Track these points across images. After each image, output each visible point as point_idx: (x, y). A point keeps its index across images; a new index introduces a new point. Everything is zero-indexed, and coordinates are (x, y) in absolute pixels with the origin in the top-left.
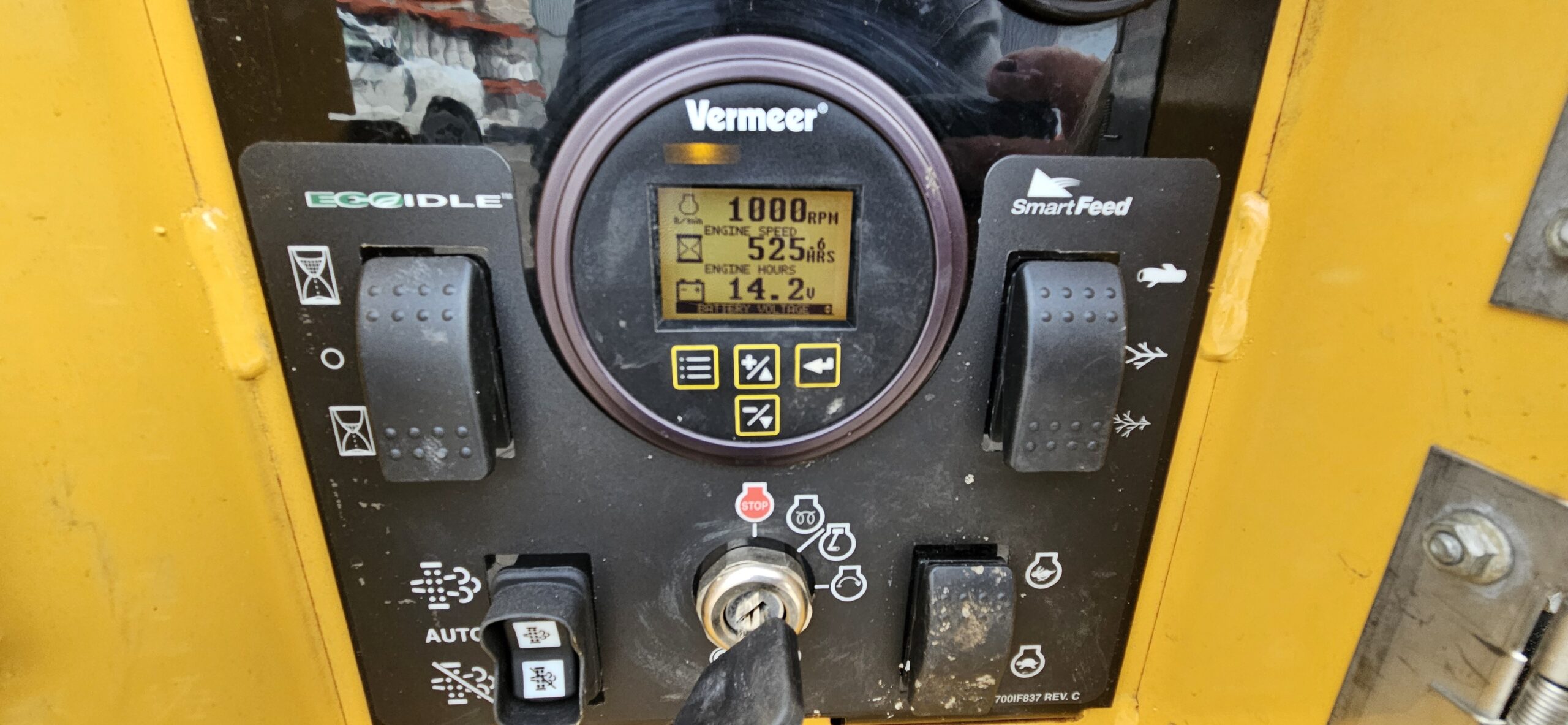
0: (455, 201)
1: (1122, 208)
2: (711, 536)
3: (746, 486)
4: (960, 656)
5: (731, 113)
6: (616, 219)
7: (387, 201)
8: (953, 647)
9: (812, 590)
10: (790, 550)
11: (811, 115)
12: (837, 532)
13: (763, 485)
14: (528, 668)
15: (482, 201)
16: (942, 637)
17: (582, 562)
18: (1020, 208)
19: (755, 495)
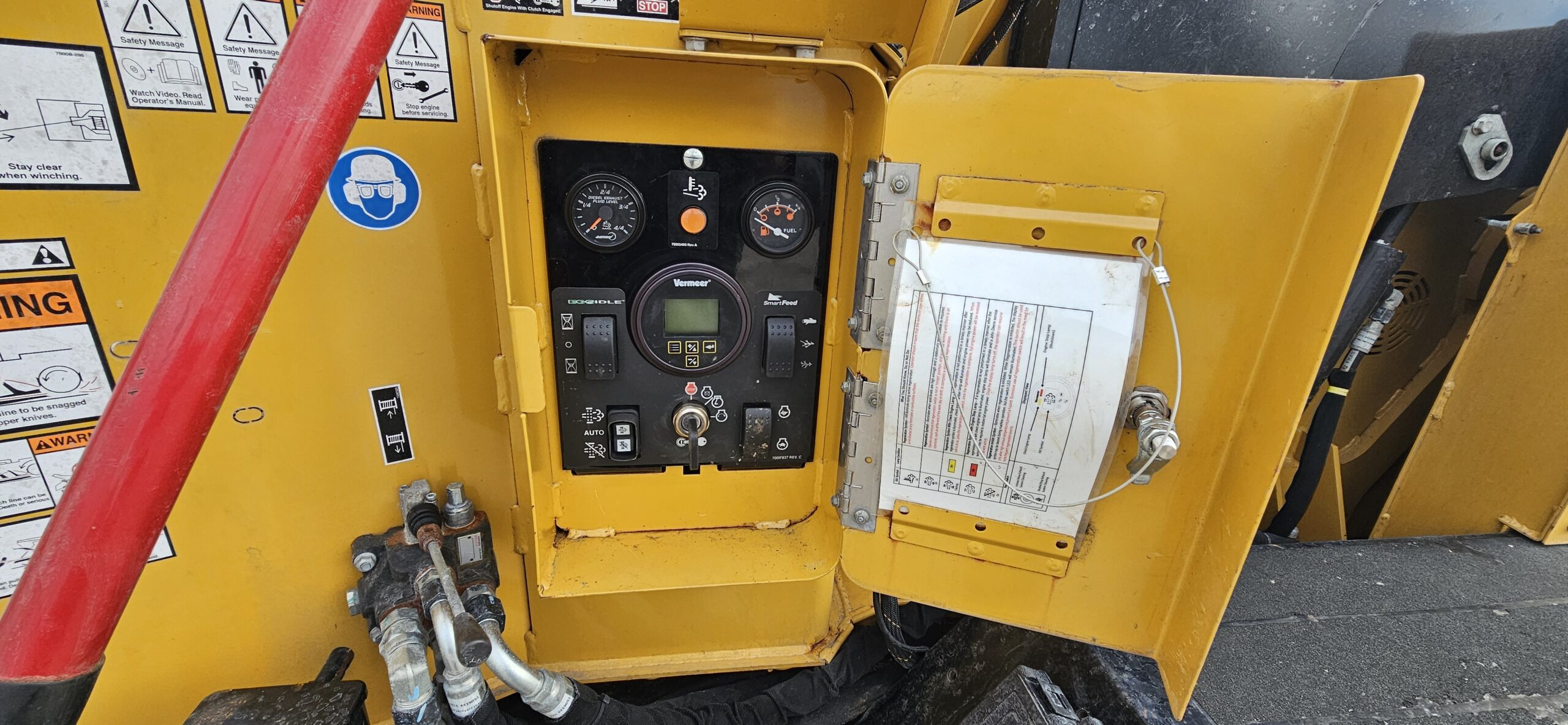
0: (609, 302)
1: (795, 303)
2: (678, 399)
3: (688, 383)
4: (755, 436)
5: (686, 282)
6: (654, 308)
7: (591, 302)
8: (753, 433)
9: (710, 418)
10: (703, 405)
11: (706, 282)
12: (717, 399)
13: (694, 383)
14: (619, 442)
15: (616, 302)
16: (750, 430)
17: (637, 407)
18: (766, 303)
19: (691, 386)
